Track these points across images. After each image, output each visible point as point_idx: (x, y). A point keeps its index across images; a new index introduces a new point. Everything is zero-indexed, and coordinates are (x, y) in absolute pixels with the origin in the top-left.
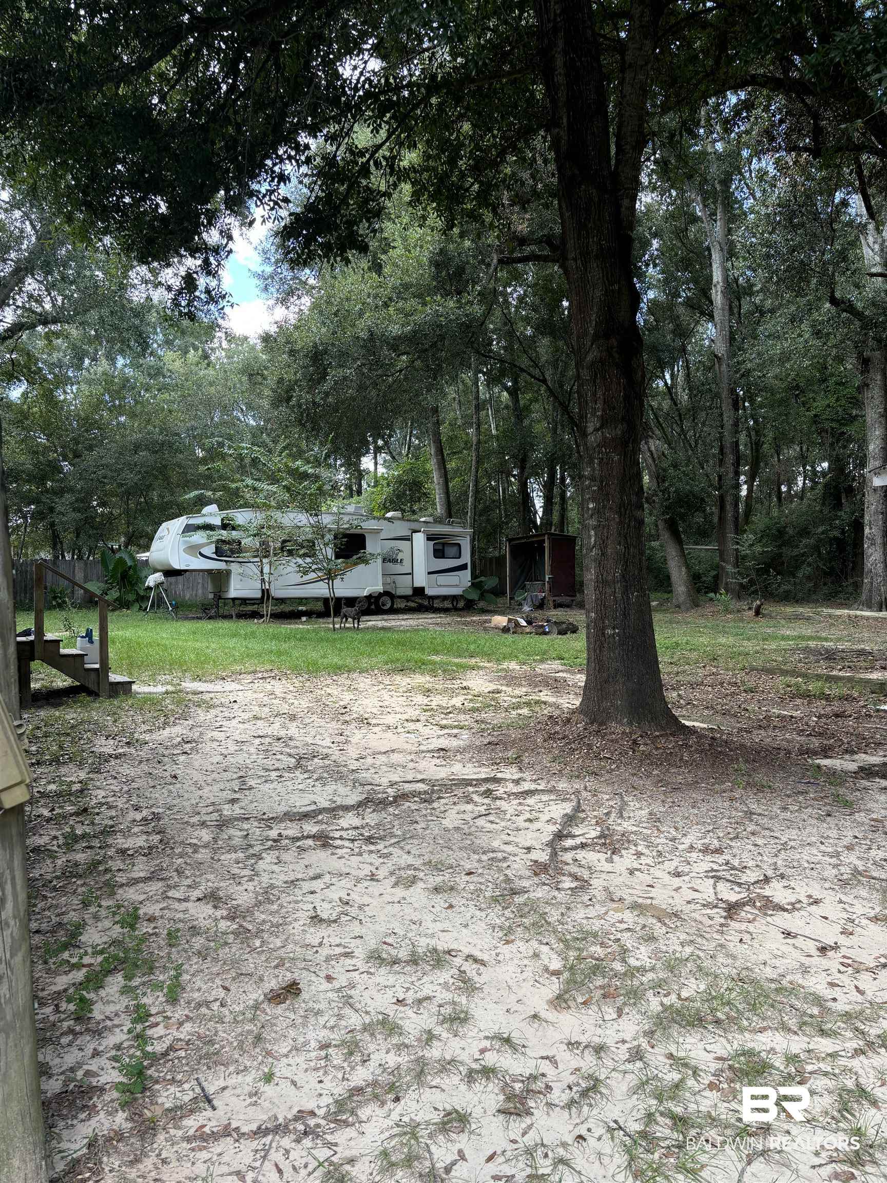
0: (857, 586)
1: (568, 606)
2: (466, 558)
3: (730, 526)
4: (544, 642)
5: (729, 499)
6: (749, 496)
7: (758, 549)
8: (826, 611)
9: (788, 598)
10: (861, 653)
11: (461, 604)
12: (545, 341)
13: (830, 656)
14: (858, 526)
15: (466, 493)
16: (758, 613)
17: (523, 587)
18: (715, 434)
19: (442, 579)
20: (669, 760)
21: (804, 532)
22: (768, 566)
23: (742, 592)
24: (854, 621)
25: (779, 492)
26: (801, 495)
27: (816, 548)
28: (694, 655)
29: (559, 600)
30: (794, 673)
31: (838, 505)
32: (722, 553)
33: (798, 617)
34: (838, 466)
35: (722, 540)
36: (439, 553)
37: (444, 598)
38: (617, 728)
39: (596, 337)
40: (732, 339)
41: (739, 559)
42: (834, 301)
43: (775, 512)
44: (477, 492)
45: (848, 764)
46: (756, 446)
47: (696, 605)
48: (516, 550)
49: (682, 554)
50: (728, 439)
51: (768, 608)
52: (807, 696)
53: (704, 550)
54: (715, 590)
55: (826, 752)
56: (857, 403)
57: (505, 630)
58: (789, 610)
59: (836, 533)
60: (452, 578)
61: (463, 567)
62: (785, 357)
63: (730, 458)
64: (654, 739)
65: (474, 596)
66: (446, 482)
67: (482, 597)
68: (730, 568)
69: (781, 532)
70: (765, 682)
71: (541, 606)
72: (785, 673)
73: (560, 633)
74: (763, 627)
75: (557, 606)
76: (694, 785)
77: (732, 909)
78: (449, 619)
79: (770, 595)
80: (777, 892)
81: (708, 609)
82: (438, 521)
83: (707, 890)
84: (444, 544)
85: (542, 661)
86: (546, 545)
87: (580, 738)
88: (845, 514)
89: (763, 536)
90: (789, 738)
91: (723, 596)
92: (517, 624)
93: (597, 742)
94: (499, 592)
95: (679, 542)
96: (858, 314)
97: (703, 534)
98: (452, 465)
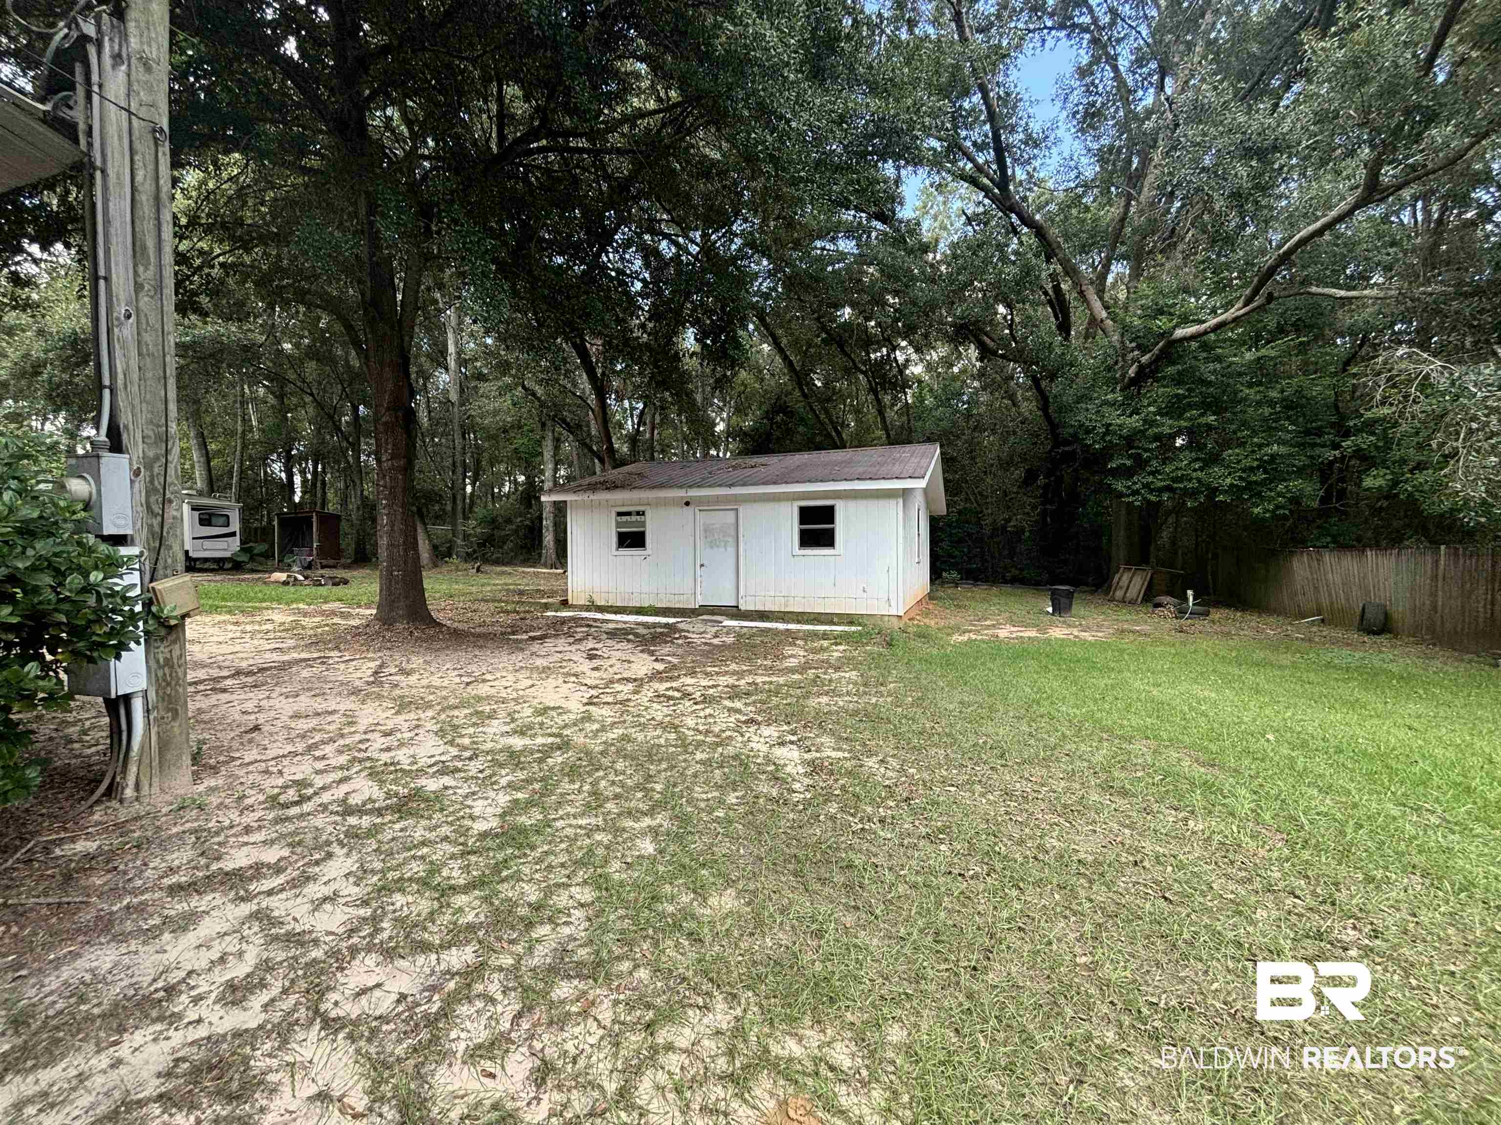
0: (540, 555)
1: (334, 567)
2: (235, 525)
3: (460, 515)
4: (323, 591)
5: (459, 497)
6: (472, 494)
7: (478, 530)
8: (521, 569)
9: (497, 562)
10: (538, 591)
11: (228, 565)
12: (313, 364)
13: (521, 593)
14: (540, 518)
15: (231, 472)
16: (478, 570)
17: (292, 552)
18: (449, 452)
19: (207, 544)
20: (431, 638)
21: (509, 521)
22: (485, 541)
23: (469, 557)
24: (536, 575)
25: (493, 494)
26: (508, 496)
27: (516, 531)
28: (437, 595)
29: (324, 562)
30: (500, 601)
31: (530, 506)
32: (454, 532)
33: (503, 573)
34: (530, 482)
35: (454, 524)
36: (205, 521)
37: (206, 560)
38: (400, 626)
39: (388, 409)
40: (462, 391)
41: (466, 537)
42: (524, 387)
43: (490, 506)
44: (242, 472)
45: (525, 637)
46: (478, 462)
47: (435, 566)
48: (284, 522)
49: (427, 531)
50: (459, 458)
51: (486, 568)
52: (507, 612)
53: (441, 529)
54: (450, 556)
55: (513, 633)
56: (539, 443)
57: (285, 583)
58: (499, 569)
59: (528, 523)
60: (221, 544)
61: (233, 534)
62: (496, 413)
63: (460, 470)
64: (423, 631)
65: (244, 558)
66: (208, 461)
67: (252, 559)
68: (459, 542)
69: (494, 520)
70: (483, 606)
71: (309, 566)
72: (494, 601)
73: (334, 584)
74: (482, 579)
75: (323, 567)
76: (448, 647)
77: (468, 684)
78: (218, 578)
79: (486, 561)
80: (488, 677)
81: (445, 569)
82: (200, 494)
83: (457, 680)
84: (210, 515)
85: (326, 602)
86: (314, 519)
87: (378, 633)
88: (533, 511)
89: (482, 522)
90: (498, 629)
91: (455, 560)
92: (296, 579)
93: (388, 635)
94: (268, 555)
95: (425, 524)
96: (538, 399)
97: (439, 518)
98: (213, 447)
